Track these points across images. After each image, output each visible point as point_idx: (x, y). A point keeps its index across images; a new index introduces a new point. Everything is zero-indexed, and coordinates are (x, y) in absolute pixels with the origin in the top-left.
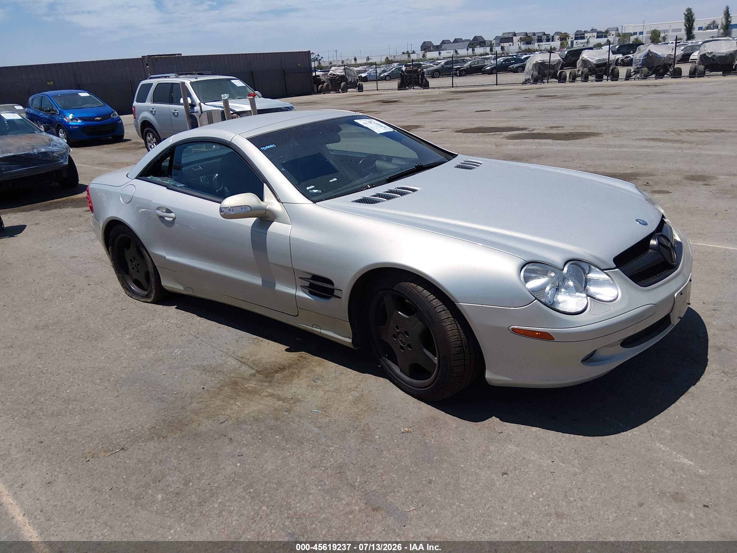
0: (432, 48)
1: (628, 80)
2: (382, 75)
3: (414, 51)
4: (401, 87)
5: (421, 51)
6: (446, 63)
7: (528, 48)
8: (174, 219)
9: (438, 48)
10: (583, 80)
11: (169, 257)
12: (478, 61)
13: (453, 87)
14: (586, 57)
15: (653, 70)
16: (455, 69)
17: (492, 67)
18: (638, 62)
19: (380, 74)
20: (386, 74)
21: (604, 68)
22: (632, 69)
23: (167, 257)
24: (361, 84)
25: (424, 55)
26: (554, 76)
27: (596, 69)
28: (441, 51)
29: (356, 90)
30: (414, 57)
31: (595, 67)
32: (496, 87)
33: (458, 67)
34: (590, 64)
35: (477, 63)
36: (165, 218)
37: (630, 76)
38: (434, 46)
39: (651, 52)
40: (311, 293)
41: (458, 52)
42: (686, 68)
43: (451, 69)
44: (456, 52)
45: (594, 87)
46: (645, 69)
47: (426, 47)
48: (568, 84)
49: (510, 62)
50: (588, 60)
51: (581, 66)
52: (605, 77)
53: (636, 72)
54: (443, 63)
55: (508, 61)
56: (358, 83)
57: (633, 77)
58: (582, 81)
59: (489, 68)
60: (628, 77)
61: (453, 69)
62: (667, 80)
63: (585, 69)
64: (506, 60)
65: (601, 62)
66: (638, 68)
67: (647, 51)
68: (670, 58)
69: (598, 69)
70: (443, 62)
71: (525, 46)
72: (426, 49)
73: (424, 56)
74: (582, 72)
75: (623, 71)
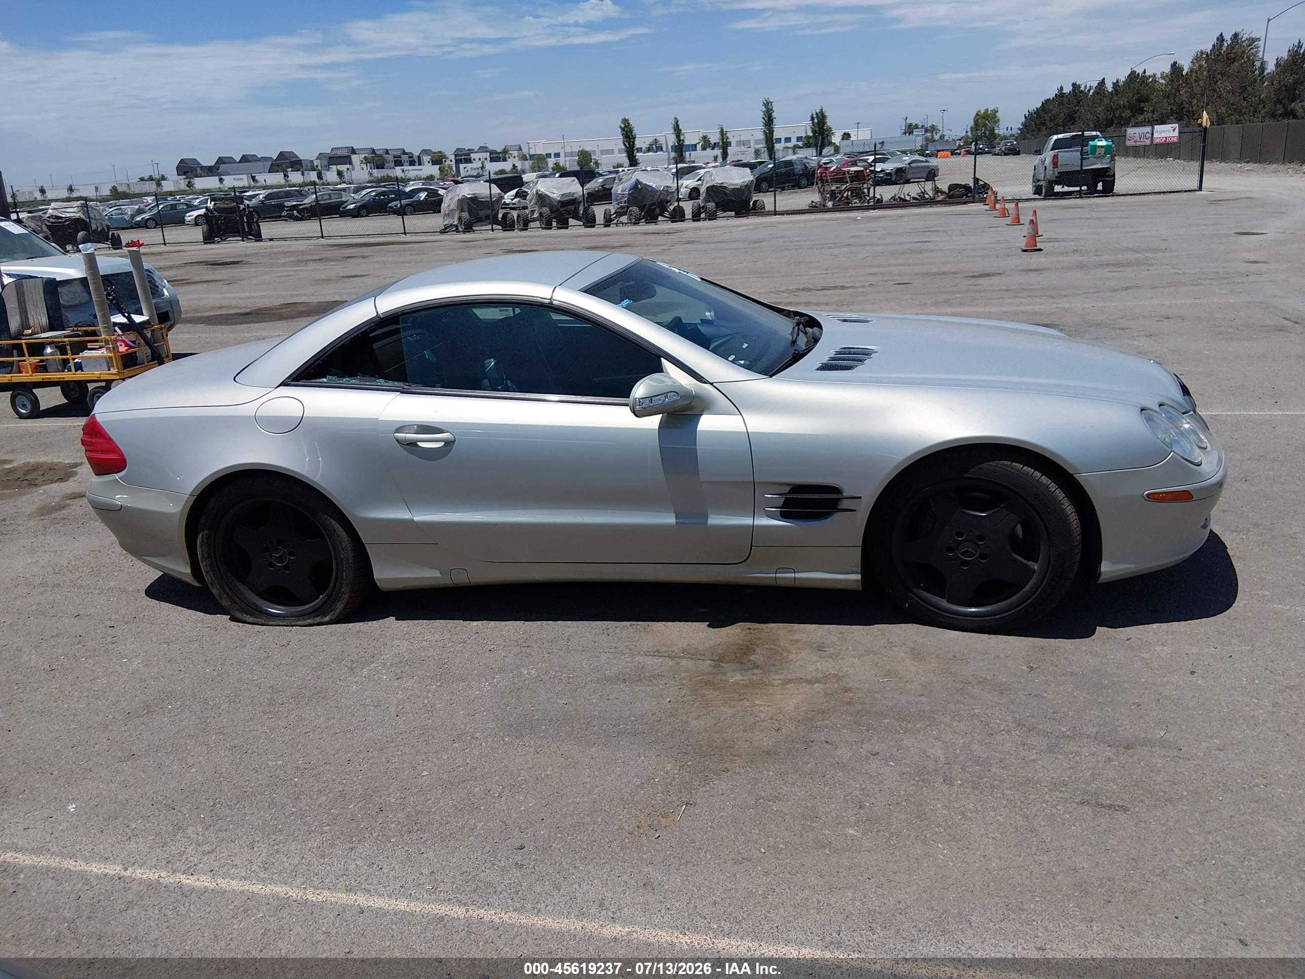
0: (199, 170)
1: (609, 226)
2: (139, 219)
3: (163, 176)
4: (209, 238)
5: (178, 175)
6: (268, 197)
7: (387, 175)
8: (449, 443)
9: (210, 171)
10: (543, 226)
11: (420, 517)
12: (330, 194)
13: (322, 237)
14: (542, 190)
15: (645, 210)
16: (287, 207)
17: (358, 204)
18: (621, 199)
19: (133, 217)
20: (146, 216)
21: (572, 207)
22: (612, 208)
23: (415, 519)
24: (116, 235)
25: (189, 182)
26: (495, 221)
27: (561, 210)
28: (223, 177)
29: (107, 246)
30: (167, 186)
31: (559, 207)
32: (403, 238)
33: (295, 203)
34: (551, 201)
35: (327, 197)
36: (418, 443)
37: (611, 220)
38: (202, 168)
39: (640, 183)
40: (784, 516)
41: (257, 178)
42: (688, 207)
43: (282, 207)
44: (253, 178)
45: (578, 236)
46: (635, 209)
47: (187, 169)
48: (516, 233)
49: (388, 197)
50: (546, 195)
51: (536, 204)
52: (572, 221)
53: (619, 214)
54: (261, 197)
55: (384, 196)
56: (110, 233)
57: (615, 222)
58: (543, 228)
59: (352, 206)
60: (608, 222)
61: (285, 206)
62: (664, 225)
63: (544, 209)
64: (380, 193)
65: (567, 198)
66: (622, 207)
67: (633, 180)
68: (667, 191)
69: (565, 208)
70: (262, 194)
71: (378, 172)
72: (187, 172)
73: (190, 185)
74: (541, 214)
75: (599, 211)
